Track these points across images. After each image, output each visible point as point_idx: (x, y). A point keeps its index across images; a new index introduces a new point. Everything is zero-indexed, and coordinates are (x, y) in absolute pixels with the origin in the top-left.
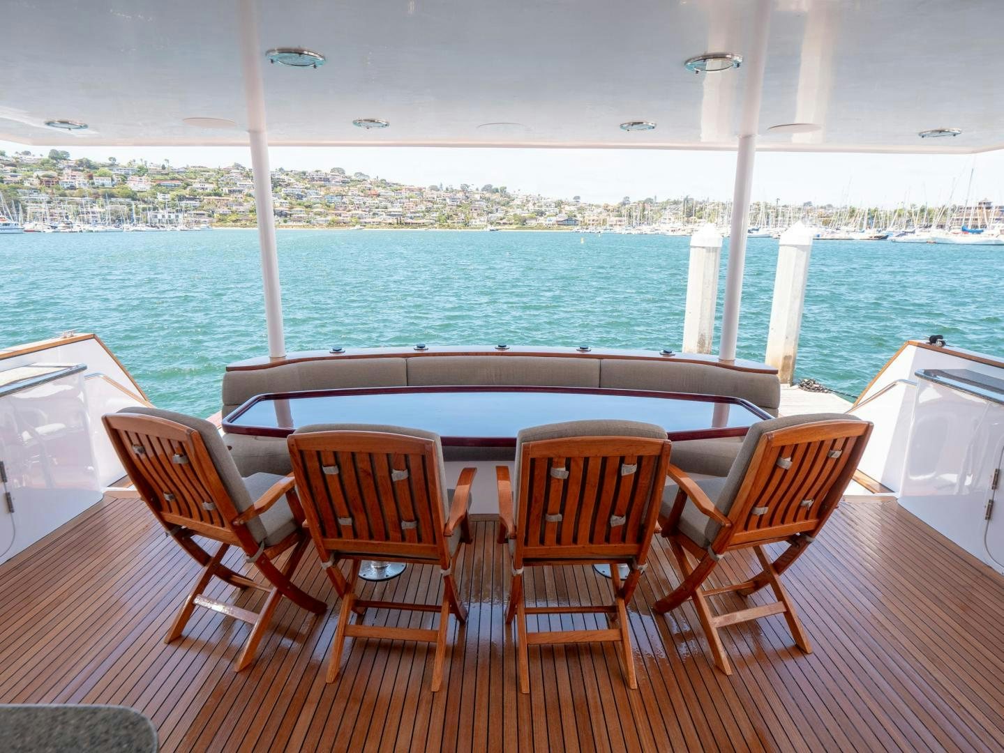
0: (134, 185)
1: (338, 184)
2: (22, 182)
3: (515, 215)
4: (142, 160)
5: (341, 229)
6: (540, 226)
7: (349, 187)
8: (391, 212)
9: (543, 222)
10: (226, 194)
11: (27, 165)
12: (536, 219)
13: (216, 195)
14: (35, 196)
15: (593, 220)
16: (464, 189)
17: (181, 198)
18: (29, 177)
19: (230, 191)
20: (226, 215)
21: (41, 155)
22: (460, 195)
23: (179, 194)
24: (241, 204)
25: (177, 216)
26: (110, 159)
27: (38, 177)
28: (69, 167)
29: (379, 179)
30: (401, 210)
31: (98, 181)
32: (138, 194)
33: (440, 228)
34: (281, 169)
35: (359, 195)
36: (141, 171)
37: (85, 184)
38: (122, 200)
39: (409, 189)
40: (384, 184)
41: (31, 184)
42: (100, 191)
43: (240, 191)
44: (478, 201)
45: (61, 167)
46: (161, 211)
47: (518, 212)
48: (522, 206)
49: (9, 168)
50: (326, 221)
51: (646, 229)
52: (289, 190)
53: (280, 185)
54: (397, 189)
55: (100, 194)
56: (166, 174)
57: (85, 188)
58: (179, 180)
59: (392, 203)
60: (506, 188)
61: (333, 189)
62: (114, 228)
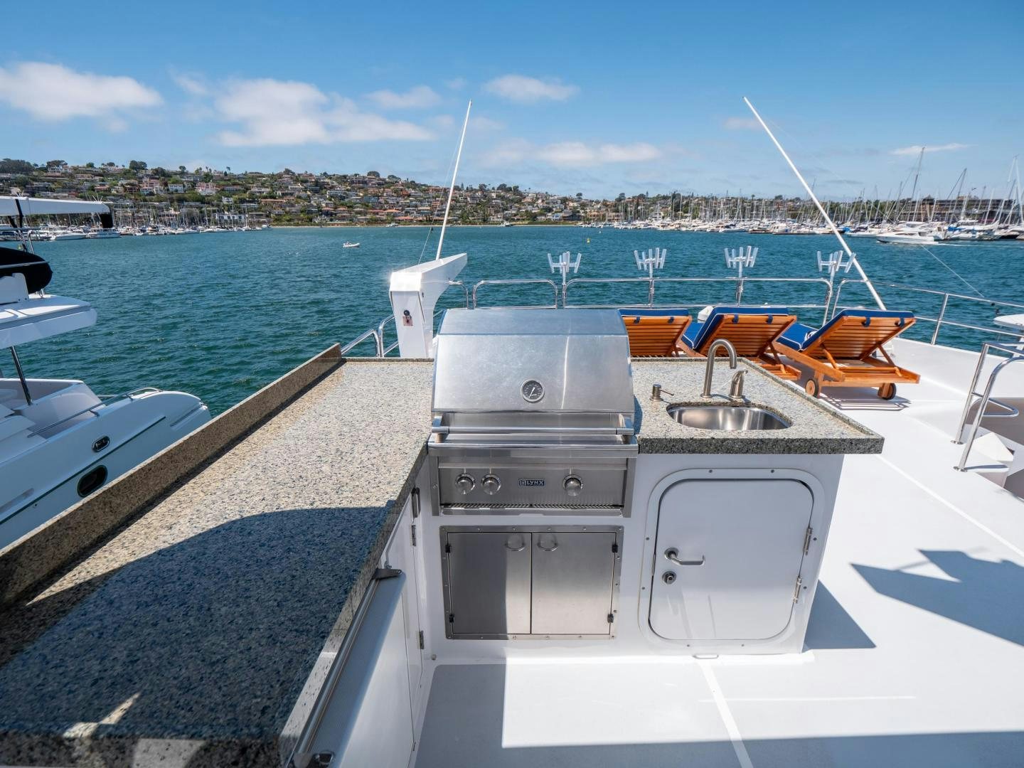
0: (201, 190)
1: (374, 186)
2: (109, 190)
3: (527, 211)
4: (207, 168)
5: (379, 226)
6: (548, 222)
7: (384, 188)
8: (420, 210)
9: (551, 217)
10: (280, 197)
11: (112, 175)
12: (545, 215)
13: (272, 197)
14: (121, 202)
15: (594, 216)
16: (482, 188)
17: (243, 201)
18: (115, 185)
19: (283, 194)
20: (281, 215)
21: (123, 166)
22: (479, 194)
23: (241, 197)
24: (292, 206)
25: (240, 217)
26: (180, 167)
27: (122, 185)
28: (147, 175)
29: (409, 181)
30: (429, 208)
31: (172, 187)
32: (206, 199)
33: (463, 224)
34: (325, 174)
35: (393, 196)
36: (208, 177)
37: (161, 190)
38: (193, 204)
39: (435, 190)
40: (413, 185)
41: (117, 192)
42: (175, 196)
43: (292, 194)
44: (494, 199)
45: (141, 175)
46: (226, 213)
47: (529, 208)
48: (532, 203)
49: (97, 178)
50: (366, 219)
51: (639, 224)
52: (333, 192)
53: (325, 188)
54: (425, 189)
55: (175, 198)
56: (229, 180)
57: (162, 194)
58: (239, 185)
59: (421, 201)
60: (518, 187)
61: (371, 190)
62: (191, 230)
